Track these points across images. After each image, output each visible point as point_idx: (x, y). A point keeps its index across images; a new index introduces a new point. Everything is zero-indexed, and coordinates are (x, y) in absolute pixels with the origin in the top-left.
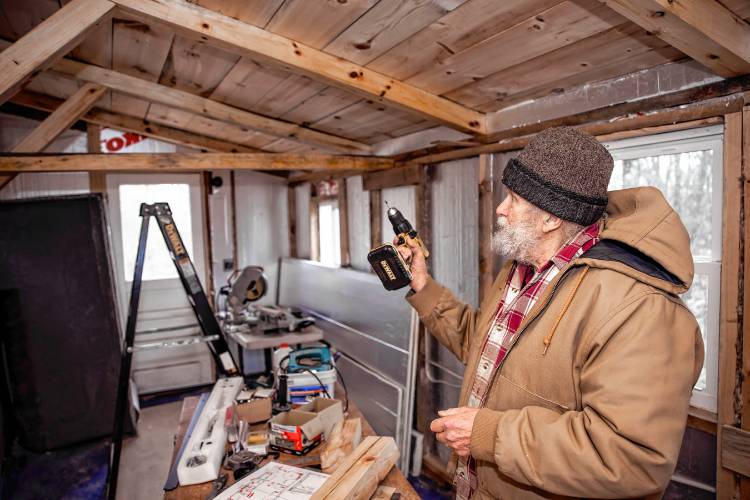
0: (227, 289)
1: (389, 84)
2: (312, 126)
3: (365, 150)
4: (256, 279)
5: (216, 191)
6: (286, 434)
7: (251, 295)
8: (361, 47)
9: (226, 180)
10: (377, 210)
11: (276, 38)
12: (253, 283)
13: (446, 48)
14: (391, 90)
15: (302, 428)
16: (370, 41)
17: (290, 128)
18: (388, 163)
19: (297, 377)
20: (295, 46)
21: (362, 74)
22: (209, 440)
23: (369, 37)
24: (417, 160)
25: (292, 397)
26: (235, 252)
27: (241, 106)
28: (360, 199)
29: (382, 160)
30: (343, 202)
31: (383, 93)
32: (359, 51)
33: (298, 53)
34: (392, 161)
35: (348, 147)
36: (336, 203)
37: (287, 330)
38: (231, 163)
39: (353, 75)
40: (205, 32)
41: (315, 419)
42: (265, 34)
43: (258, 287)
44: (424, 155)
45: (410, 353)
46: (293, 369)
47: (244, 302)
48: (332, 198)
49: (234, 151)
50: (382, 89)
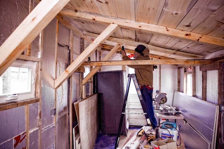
0: (155, 99)
1: (201, 36)
2: (180, 50)
3: (201, 57)
4: (164, 97)
5: (155, 70)
6: (155, 147)
7: (162, 102)
8: (187, 26)
9: (158, 67)
10: (205, 78)
11: (161, 27)
12: (163, 98)
13: (220, 22)
14: (202, 38)
15: (160, 147)
16: (190, 24)
17: (174, 51)
18: (208, 62)
19: (164, 130)
20: (167, 28)
21: (190, 34)
22: (133, 143)
23: (189, 23)
24: (219, 61)
25: (162, 136)
26: (160, 88)
27: (158, 46)
28: (199, 74)
29: (205, 61)
30: (194, 74)
31: (198, 40)
32: (187, 27)
33: (167, 30)
34: (210, 61)
35: (194, 56)
36: (192, 75)
37: (172, 114)
38: (153, 62)
39: (187, 35)
40: (140, 28)
41: (165, 145)
42: (157, 26)
43: (164, 99)
44: (222, 59)
45: (214, 131)
46: (163, 127)
47: (160, 104)
48: (190, 73)
49: (160, 58)
50: (198, 38)
